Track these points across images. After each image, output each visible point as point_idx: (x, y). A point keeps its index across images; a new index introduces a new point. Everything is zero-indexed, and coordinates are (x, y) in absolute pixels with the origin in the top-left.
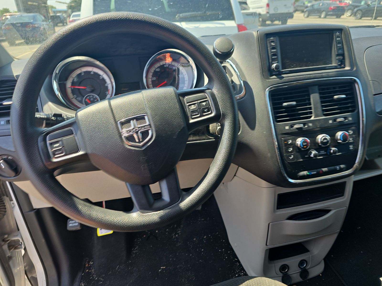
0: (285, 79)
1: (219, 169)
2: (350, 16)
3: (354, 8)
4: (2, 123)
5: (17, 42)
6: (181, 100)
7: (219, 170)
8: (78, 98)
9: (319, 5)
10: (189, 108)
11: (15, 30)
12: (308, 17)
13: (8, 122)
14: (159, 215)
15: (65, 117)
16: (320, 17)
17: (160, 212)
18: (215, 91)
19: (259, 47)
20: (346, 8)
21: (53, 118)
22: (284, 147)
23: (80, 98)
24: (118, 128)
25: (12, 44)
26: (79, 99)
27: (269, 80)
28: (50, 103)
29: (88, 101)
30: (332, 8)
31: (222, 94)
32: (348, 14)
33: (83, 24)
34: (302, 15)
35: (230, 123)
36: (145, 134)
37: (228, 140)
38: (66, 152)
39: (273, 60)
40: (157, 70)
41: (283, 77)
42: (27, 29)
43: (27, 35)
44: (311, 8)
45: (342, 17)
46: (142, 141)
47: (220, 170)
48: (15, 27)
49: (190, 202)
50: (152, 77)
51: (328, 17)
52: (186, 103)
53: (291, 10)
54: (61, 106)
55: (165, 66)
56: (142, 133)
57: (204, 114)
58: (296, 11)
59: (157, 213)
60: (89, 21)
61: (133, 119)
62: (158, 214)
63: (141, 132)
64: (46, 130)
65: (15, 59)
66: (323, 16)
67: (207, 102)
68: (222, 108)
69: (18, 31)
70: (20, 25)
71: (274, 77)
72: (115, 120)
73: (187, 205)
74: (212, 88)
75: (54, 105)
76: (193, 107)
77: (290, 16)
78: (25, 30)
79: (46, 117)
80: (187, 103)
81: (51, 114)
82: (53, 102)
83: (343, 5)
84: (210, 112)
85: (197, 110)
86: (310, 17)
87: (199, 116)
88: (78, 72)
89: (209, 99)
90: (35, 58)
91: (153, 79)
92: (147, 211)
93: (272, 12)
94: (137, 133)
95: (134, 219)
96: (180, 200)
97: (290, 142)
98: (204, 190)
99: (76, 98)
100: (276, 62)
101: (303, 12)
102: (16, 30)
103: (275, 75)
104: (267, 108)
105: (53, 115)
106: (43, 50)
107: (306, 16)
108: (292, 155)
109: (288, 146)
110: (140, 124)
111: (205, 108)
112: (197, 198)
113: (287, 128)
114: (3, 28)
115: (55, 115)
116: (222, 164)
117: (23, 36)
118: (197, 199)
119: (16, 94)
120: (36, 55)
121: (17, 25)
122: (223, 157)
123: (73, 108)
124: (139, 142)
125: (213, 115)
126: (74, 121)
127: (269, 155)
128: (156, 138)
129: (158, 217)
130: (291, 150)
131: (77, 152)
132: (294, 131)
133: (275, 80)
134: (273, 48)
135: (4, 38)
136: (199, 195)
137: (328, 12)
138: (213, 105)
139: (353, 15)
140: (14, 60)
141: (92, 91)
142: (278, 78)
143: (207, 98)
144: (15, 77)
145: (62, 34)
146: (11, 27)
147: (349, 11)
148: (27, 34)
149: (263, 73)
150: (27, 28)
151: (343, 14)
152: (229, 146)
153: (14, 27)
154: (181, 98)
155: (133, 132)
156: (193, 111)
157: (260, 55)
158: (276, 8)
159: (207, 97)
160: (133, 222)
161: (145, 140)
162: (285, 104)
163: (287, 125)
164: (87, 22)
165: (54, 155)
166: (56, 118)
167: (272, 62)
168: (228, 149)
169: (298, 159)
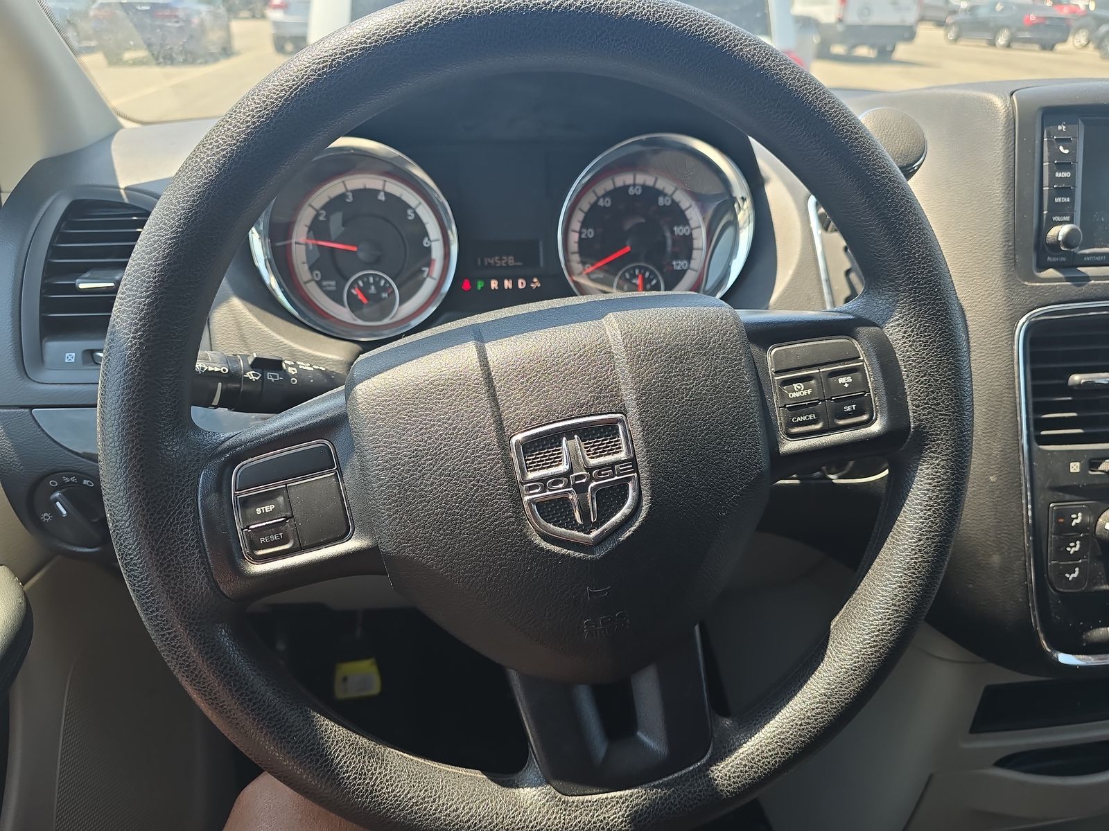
0: (1094, 285)
1: (874, 647)
2: (1086, 46)
3: (1099, 26)
4: (70, 357)
5: (128, 56)
6: (757, 360)
7: (876, 651)
8: (325, 283)
9: (994, 9)
10: (783, 395)
11: (131, 25)
12: (956, 40)
13: (90, 357)
14: (628, 807)
15: (290, 370)
16: (992, 43)
17: (631, 796)
18: (895, 331)
19: (1012, 156)
20: (1074, 24)
21: (250, 374)
22: (1052, 537)
23: (333, 283)
24: (508, 463)
25: (114, 59)
26: (331, 284)
27: (1034, 284)
28: (236, 302)
29: (360, 297)
30: (1031, 19)
31: (926, 351)
32: (1081, 38)
33: (415, 25)
34: (940, 32)
35: (944, 470)
36: (611, 497)
37: (927, 539)
38: (298, 538)
39: (1056, 209)
40: (601, 203)
41: (1088, 278)
42: (169, 24)
43: (167, 44)
44: (968, 17)
45: (1059, 47)
46: (597, 525)
47: (878, 654)
48: (131, 14)
49: (752, 767)
50: (582, 227)
51: (1015, 45)
52: (771, 370)
53: (910, 17)
54: (271, 312)
55: (631, 191)
56: (600, 493)
57: (841, 422)
58: (922, 19)
59: (621, 798)
60: (440, 13)
61: (569, 432)
62: (623, 803)
63: (593, 489)
64: (228, 443)
65: (122, 121)
66: (1001, 40)
67: (858, 375)
68: (918, 406)
69: (140, 27)
70: (148, 8)
71: (1051, 273)
72: (500, 429)
73: (738, 777)
74: (884, 322)
75: (250, 311)
76: (799, 391)
77: (908, 34)
78: (161, 27)
79: (224, 369)
80: (778, 372)
81: (245, 357)
82: (245, 297)
83: (1065, 12)
84: (865, 417)
85: (817, 403)
86: (962, 42)
87: (819, 426)
88: (334, 189)
89: (866, 362)
90: (214, 155)
91: (583, 236)
92: (581, 789)
93: (853, 18)
94: (581, 489)
95: (531, 813)
96: (708, 756)
97: (1078, 519)
98: (809, 724)
99: (319, 284)
100: (1068, 218)
101: (940, 24)
102: (136, 26)
103: (1056, 266)
104: (1012, 387)
105: (250, 361)
106: (248, 122)
107: (952, 35)
108: (1077, 565)
109: (1067, 532)
110: (597, 454)
111: (848, 400)
112: (778, 754)
113: (1075, 467)
114: (92, 13)
115: (259, 364)
116: (890, 629)
117: (154, 47)
118: (778, 759)
119: (129, 296)
120: (217, 141)
121: (139, 8)
122: (899, 601)
123: (310, 321)
124: (586, 528)
125: (876, 428)
126: (338, 412)
127: (996, 559)
128: (648, 514)
129: (623, 815)
130: (1074, 548)
131: (342, 537)
132: (1097, 482)
133: (1055, 284)
134: (1063, 166)
135: (93, 43)
136: (788, 743)
137: (1020, 30)
138: (882, 391)
139: (1091, 46)
140: (120, 127)
141: (375, 263)
142: (1068, 279)
143: (856, 358)
144: (122, 192)
145: (326, 59)
146: (120, 13)
147: (1081, 31)
148: (167, 42)
149: (1017, 257)
150: (170, 22)
151: (1064, 41)
152: (928, 562)
153: (128, 14)
154: (755, 350)
155: (568, 486)
156: (797, 408)
157: (1012, 185)
158: (866, 10)
159: (861, 353)
160: (528, 827)
161: (609, 518)
162: (1076, 378)
163: (1075, 456)
164: (429, 16)
165: (254, 546)
166: (263, 375)
167: (1049, 217)
168: (920, 572)
169: (1095, 584)
